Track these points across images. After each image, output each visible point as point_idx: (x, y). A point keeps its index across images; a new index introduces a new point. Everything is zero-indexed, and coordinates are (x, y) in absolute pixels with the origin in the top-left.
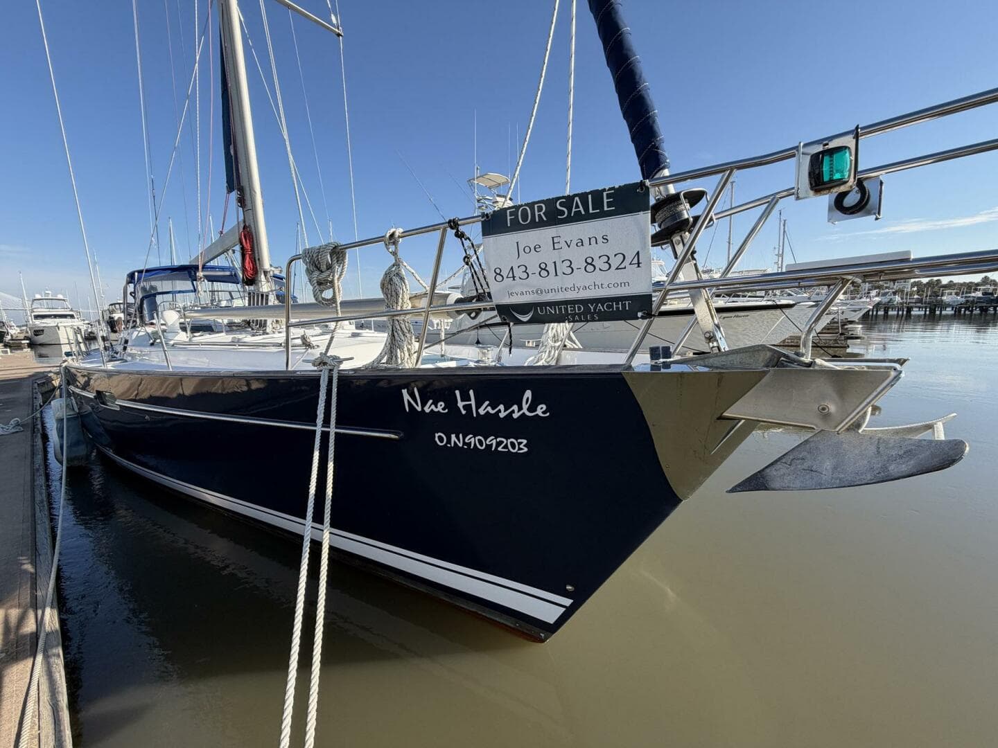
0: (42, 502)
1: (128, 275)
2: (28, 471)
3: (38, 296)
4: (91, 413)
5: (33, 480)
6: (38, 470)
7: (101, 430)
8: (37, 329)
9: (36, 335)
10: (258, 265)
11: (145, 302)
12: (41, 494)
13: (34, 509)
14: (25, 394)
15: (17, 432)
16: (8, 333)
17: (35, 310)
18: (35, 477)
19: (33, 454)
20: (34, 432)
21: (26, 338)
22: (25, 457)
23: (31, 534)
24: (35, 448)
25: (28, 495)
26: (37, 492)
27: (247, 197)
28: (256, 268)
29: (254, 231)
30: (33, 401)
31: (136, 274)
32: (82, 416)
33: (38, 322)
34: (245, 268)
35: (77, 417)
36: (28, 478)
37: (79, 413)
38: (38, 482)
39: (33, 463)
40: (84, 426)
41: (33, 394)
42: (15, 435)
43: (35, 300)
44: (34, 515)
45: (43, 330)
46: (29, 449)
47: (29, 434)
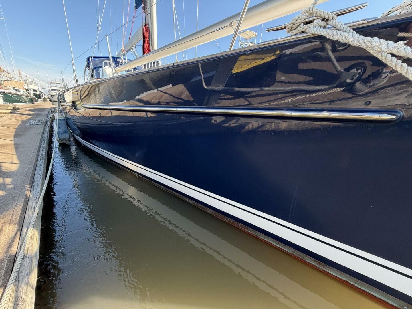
0: (43, 155)
1: (87, 58)
2: (39, 140)
3: (52, 82)
4: (70, 118)
5: (41, 144)
6: (44, 140)
7: (75, 127)
8: (52, 95)
9: (52, 97)
10: (151, 47)
11: (94, 71)
12: (43, 151)
13: (38, 157)
14: (46, 112)
15: (39, 124)
16: (43, 96)
17: (51, 87)
18: (42, 143)
19: (43, 133)
20: (46, 125)
21: (49, 98)
22: (40, 134)
23: (32, 171)
24: (45, 131)
25: (36, 151)
26: (41, 150)
27: (148, 6)
28: (150, 49)
29: (150, 27)
30: (48, 115)
31: (90, 58)
32: (66, 119)
33: (52, 92)
34: (145, 49)
35: (65, 119)
36: (39, 143)
37: (65, 118)
38: (43, 146)
39: (42, 137)
40: (68, 125)
41: (48, 113)
42: (37, 125)
43: (52, 83)
44: (37, 161)
45: (54, 95)
46: (42, 131)
47: (43, 125)
